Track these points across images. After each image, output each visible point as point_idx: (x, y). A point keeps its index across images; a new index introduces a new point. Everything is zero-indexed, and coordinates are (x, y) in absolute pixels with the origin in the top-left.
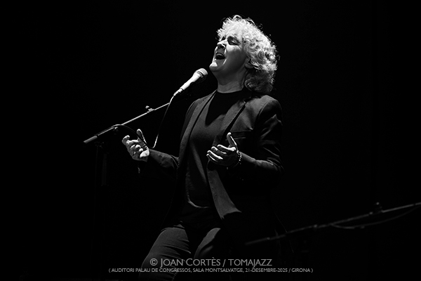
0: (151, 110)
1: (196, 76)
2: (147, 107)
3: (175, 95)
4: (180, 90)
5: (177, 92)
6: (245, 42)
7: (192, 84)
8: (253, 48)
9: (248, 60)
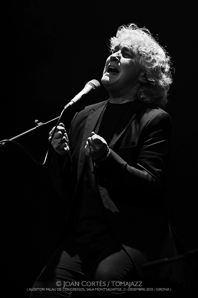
0: (40, 124)
1: (87, 88)
2: (36, 121)
3: (65, 108)
4: (71, 103)
5: (68, 105)
6: (141, 55)
7: (84, 96)
8: (148, 61)
9: (143, 74)
